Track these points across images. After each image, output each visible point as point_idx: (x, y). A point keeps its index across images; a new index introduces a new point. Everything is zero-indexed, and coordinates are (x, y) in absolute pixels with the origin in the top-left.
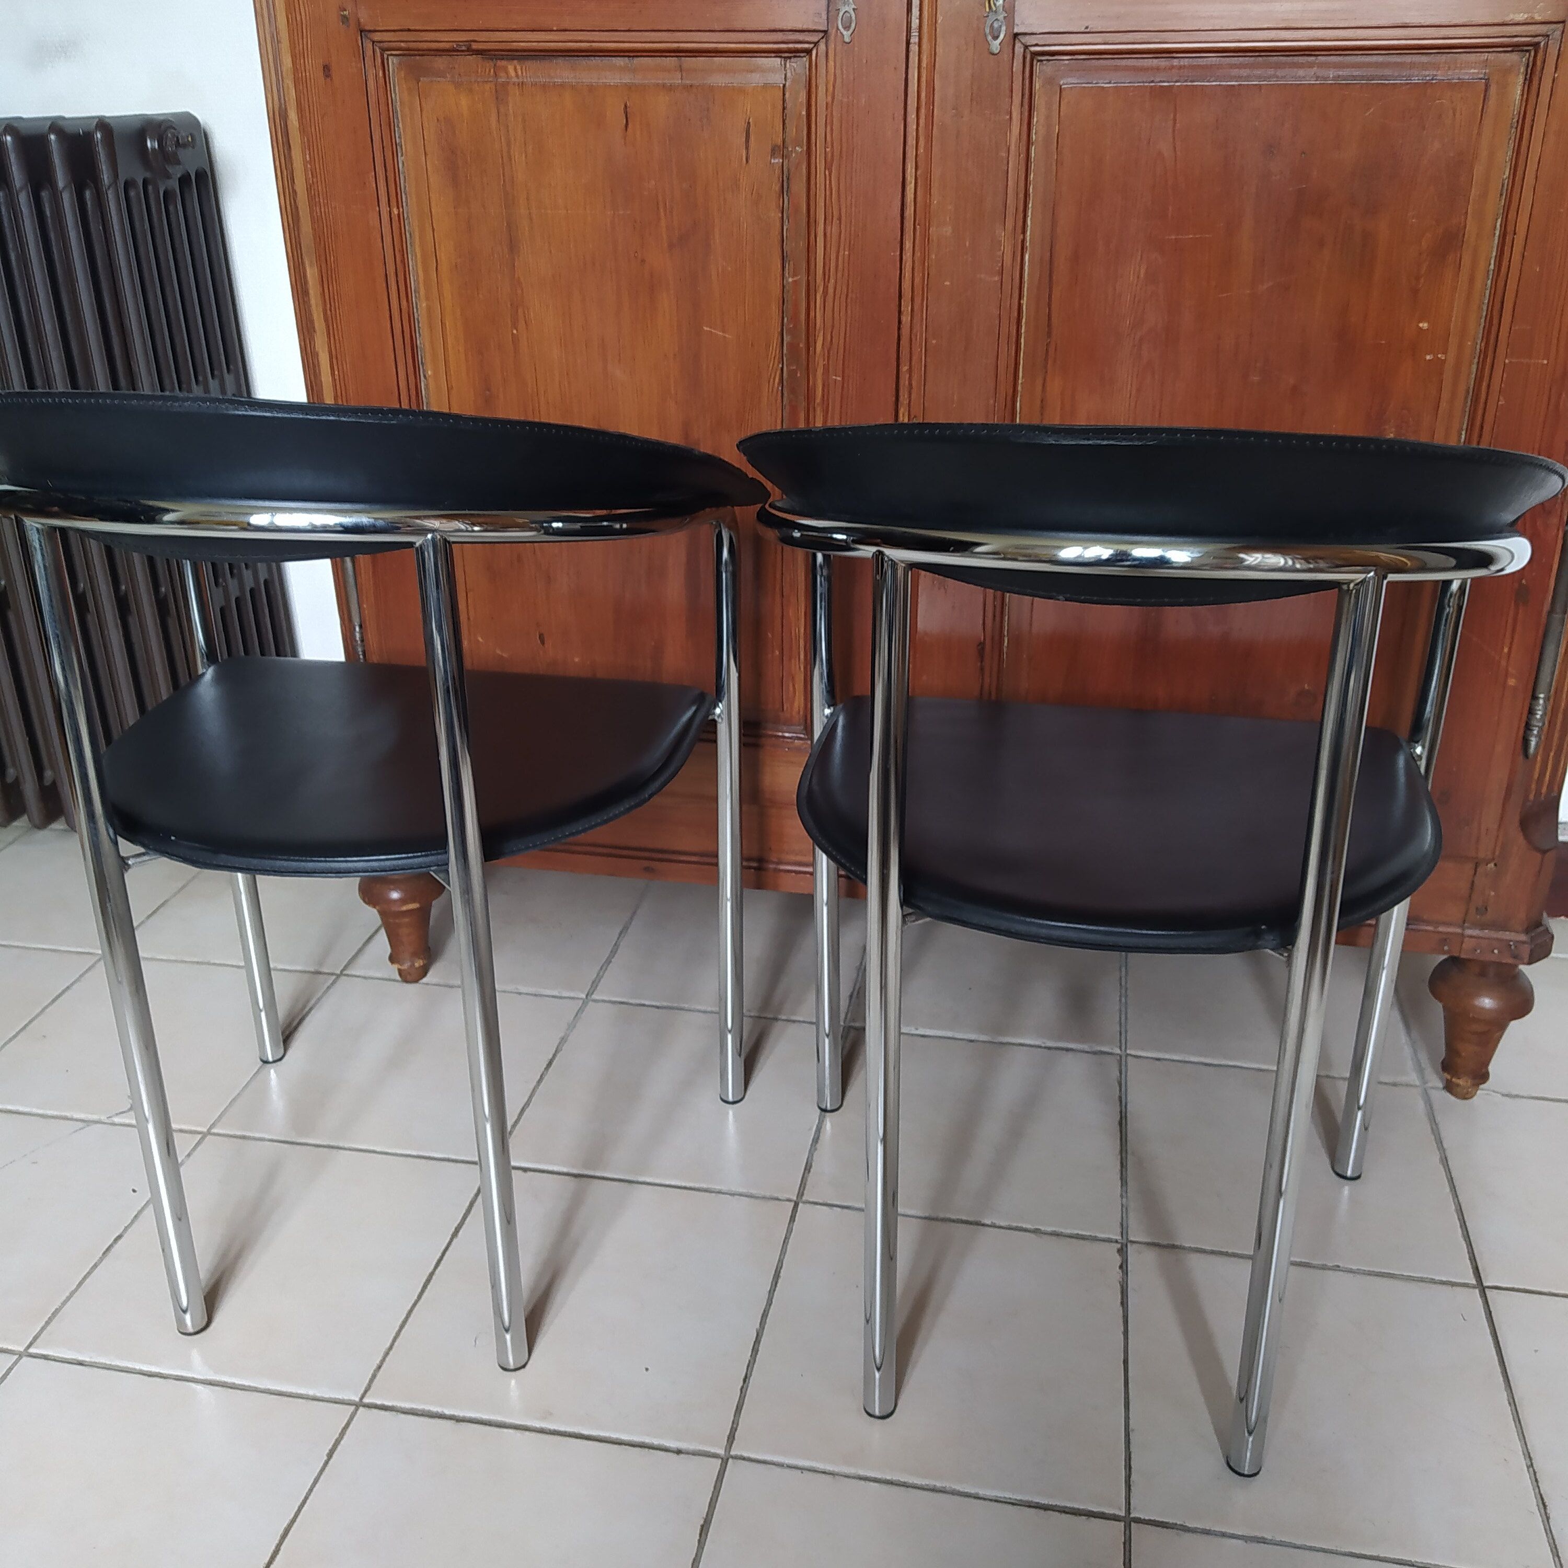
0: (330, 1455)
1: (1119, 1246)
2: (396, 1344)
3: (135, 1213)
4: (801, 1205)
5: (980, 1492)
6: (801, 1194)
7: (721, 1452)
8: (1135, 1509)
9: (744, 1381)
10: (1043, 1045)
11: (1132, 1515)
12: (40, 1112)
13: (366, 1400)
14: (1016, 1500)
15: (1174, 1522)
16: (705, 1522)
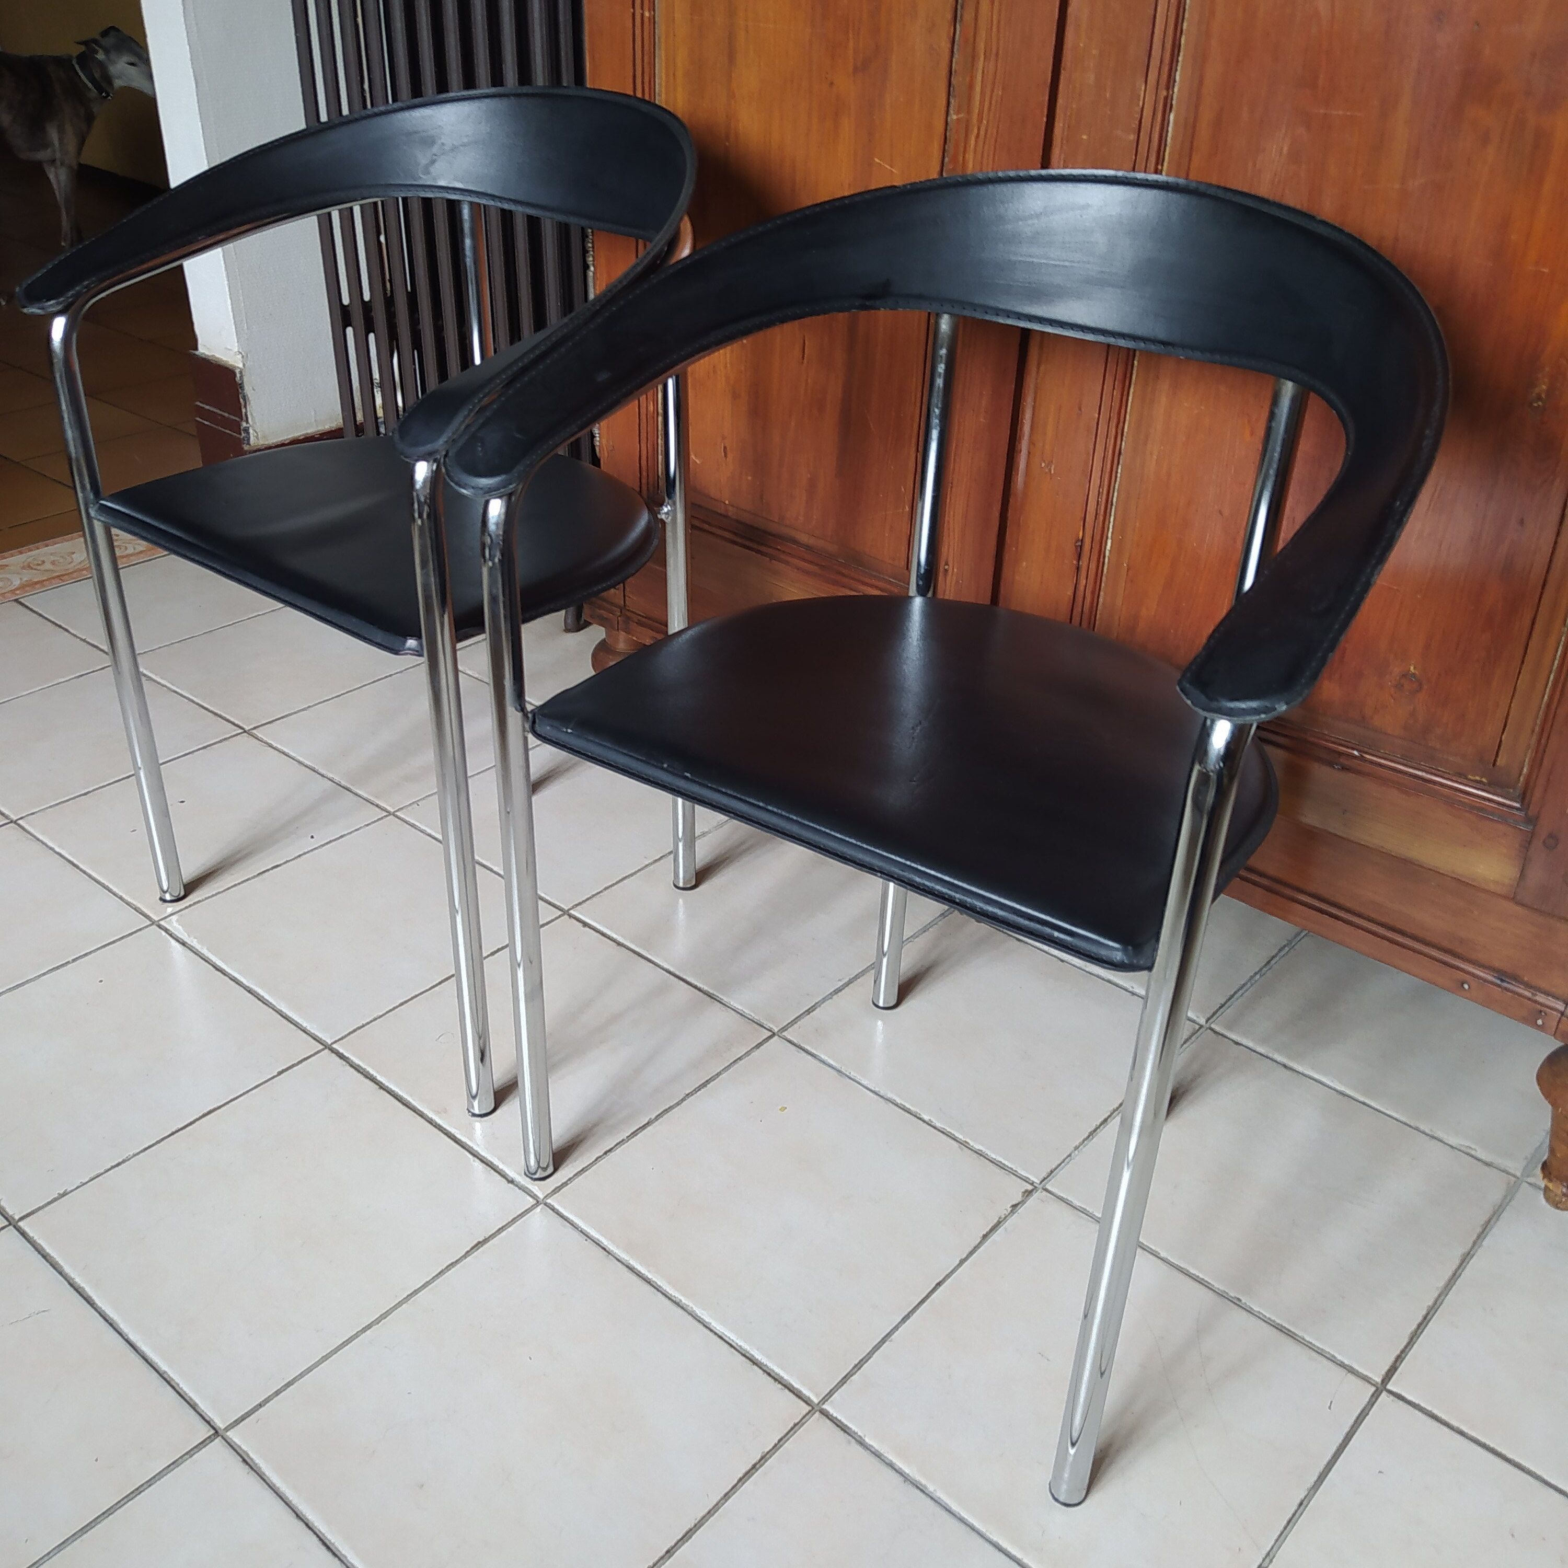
0: (280, 1073)
1: (1030, 1187)
2: (387, 1015)
3: (301, 853)
4: (776, 1037)
5: (713, 1324)
6: (784, 1029)
7: (541, 1196)
8: (831, 1401)
9: (606, 1153)
10: (1131, 989)
11: (824, 1407)
12: (301, 759)
13: (334, 1046)
14: (737, 1344)
15: (856, 1431)
16: (484, 1241)
